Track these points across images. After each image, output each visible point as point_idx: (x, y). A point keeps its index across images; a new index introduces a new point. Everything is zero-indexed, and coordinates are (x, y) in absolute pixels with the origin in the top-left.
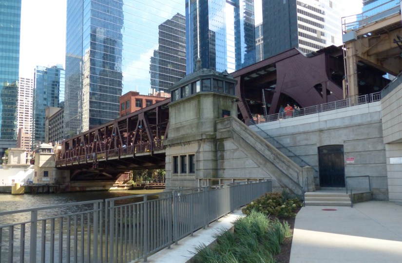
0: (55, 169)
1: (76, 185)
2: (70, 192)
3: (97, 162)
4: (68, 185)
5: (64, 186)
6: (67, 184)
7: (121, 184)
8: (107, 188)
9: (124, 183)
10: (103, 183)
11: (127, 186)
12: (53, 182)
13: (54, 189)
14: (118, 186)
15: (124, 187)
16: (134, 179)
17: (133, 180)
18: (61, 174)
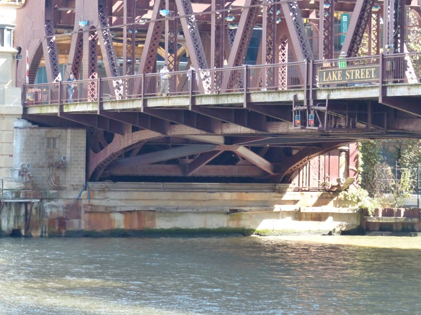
0: (21, 123)
1: (112, 203)
2: (87, 235)
3: (317, 102)
4: (78, 199)
5: (61, 203)
6: (74, 195)
7: (307, 202)
8: (245, 223)
9: (322, 201)
10: (227, 196)
11: (338, 216)
12: (15, 185)
13: (17, 217)
14: (298, 215)
15: (320, 217)
16: (368, 184)
17: (363, 186)
18: (48, 147)
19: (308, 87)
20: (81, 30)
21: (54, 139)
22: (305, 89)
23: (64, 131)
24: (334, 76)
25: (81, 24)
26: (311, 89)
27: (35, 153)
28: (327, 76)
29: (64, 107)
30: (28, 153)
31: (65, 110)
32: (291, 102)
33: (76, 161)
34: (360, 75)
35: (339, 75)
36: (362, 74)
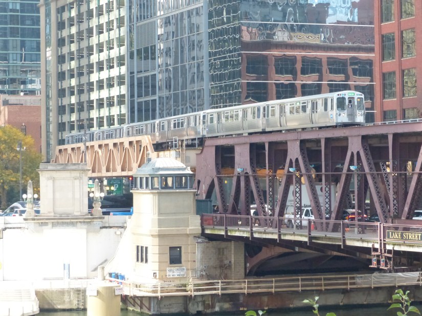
0: (201, 239)
3: (386, 251)
18: (219, 254)
19: (381, 240)
20: (239, 174)
21: (223, 249)
22: (379, 242)
23: (229, 243)
24: (396, 235)
25: (238, 170)
26: (382, 242)
27: (211, 259)
28: (392, 235)
29: (228, 231)
30: (206, 259)
31: (229, 234)
32: (371, 248)
33: (238, 263)
34: (412, 237)
35: (399, 236)
36: (413, 236)
